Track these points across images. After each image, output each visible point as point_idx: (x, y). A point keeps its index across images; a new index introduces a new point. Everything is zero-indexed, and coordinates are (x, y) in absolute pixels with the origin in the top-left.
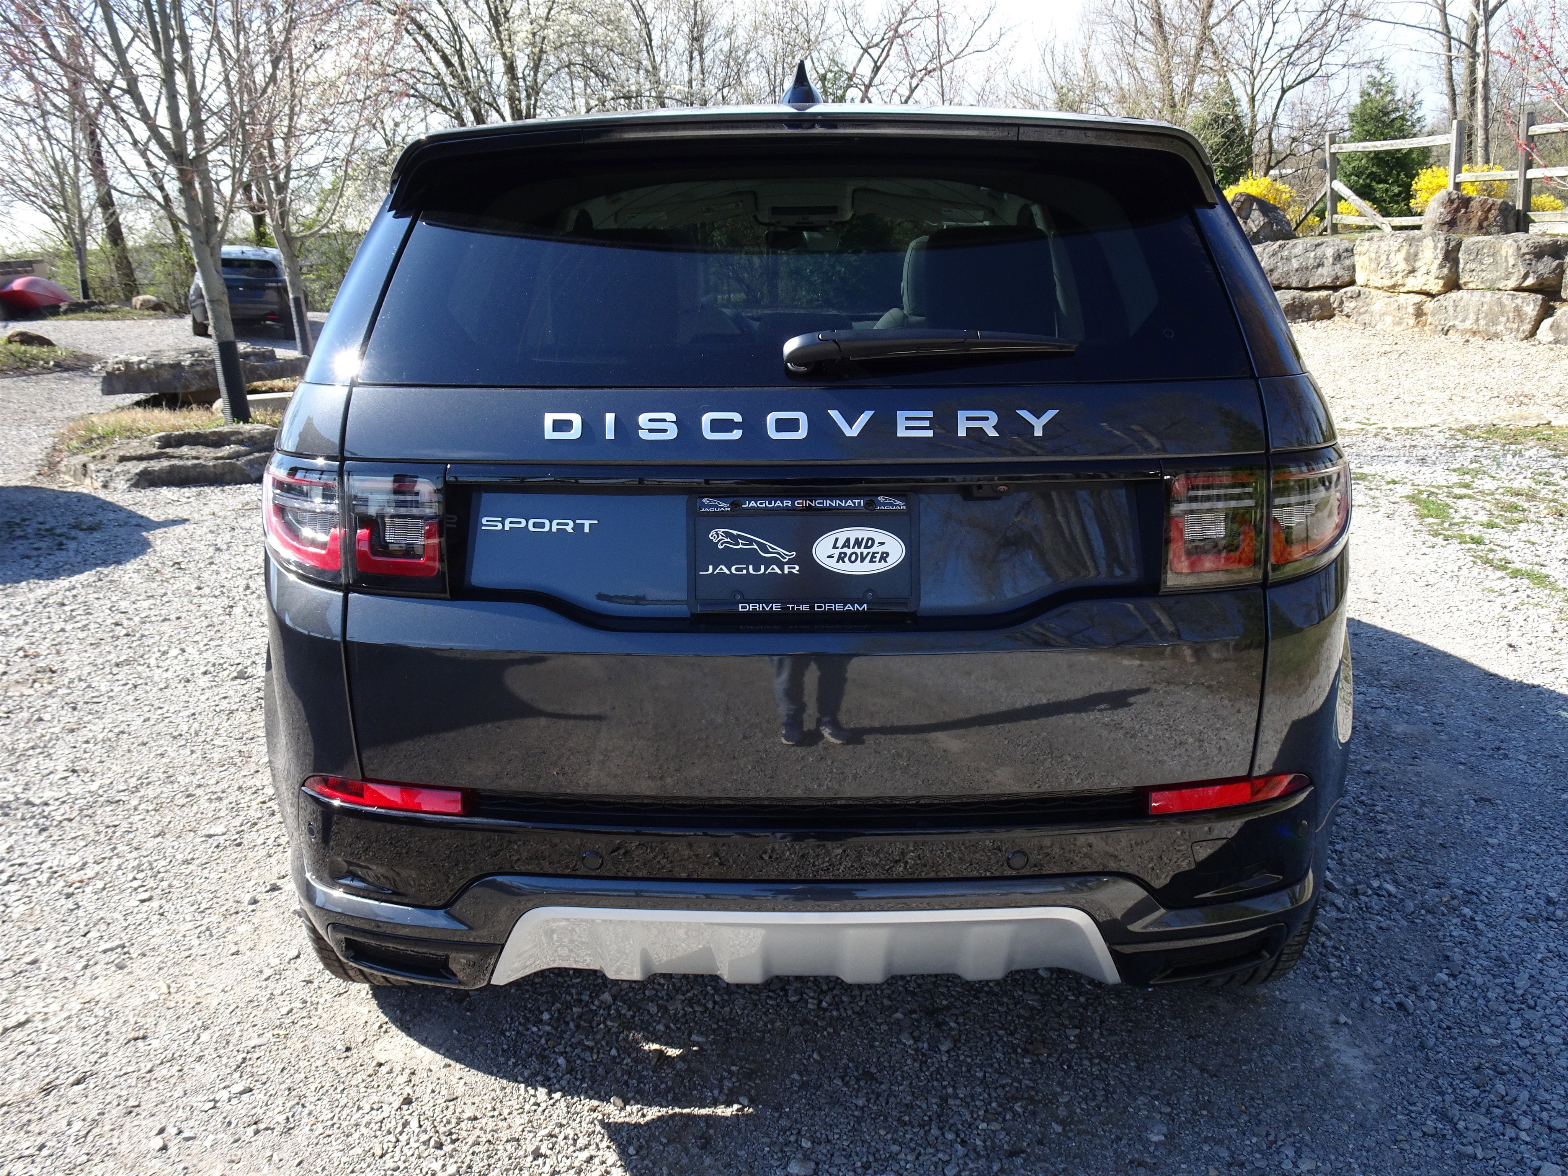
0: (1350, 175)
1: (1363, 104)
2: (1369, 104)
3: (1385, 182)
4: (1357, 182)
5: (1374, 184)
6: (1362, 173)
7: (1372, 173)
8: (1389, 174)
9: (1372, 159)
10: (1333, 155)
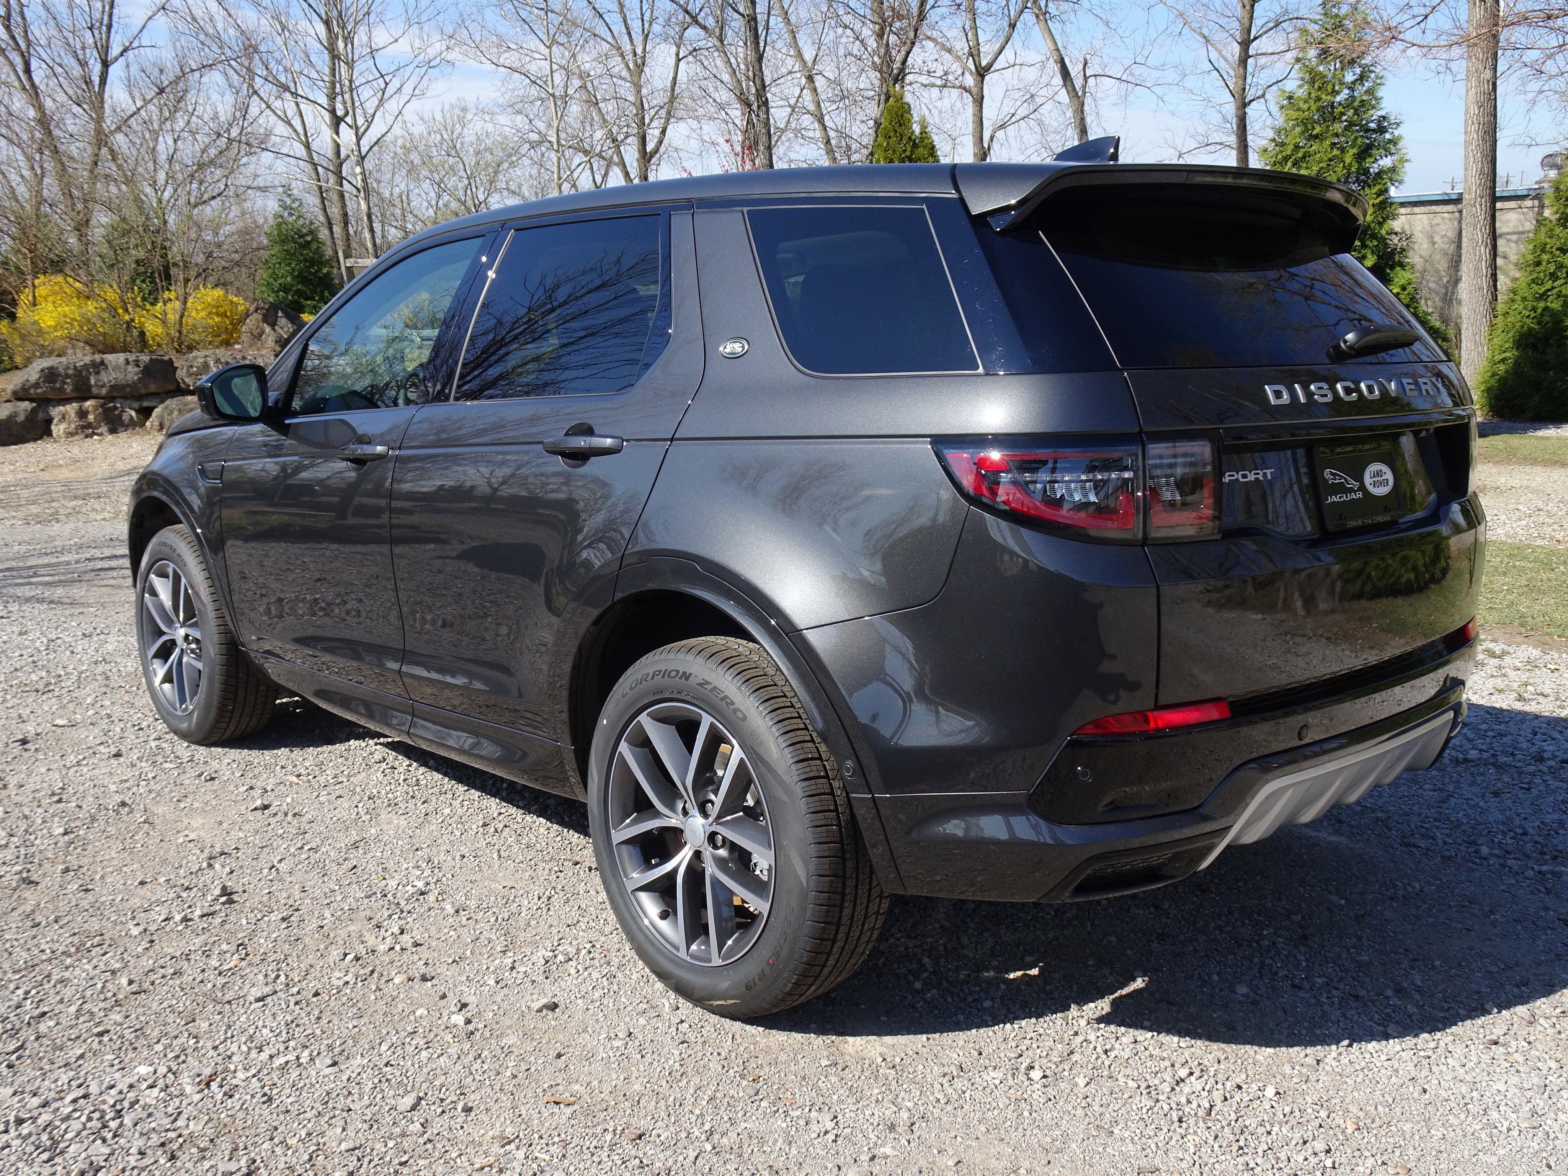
0: (278, 291)
1: (279, 225)
2: (284, 226)
3: (312, 299)
4: (285, 298)
5: (302, 300)
6: (290, 290)
7: (298, 290)
8: (314, 292)
9: (297, 277)
10: (349, 269)
